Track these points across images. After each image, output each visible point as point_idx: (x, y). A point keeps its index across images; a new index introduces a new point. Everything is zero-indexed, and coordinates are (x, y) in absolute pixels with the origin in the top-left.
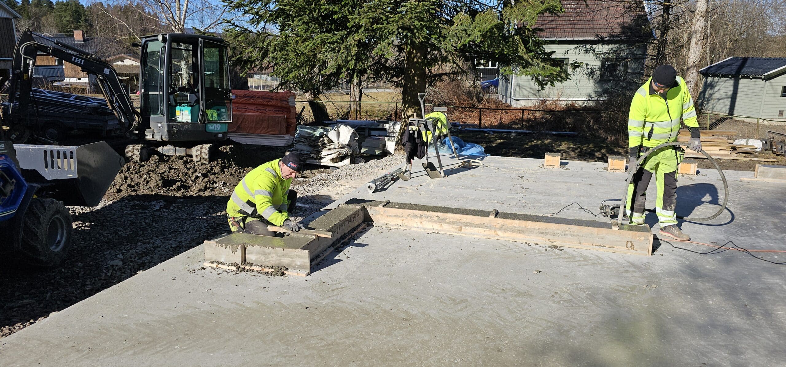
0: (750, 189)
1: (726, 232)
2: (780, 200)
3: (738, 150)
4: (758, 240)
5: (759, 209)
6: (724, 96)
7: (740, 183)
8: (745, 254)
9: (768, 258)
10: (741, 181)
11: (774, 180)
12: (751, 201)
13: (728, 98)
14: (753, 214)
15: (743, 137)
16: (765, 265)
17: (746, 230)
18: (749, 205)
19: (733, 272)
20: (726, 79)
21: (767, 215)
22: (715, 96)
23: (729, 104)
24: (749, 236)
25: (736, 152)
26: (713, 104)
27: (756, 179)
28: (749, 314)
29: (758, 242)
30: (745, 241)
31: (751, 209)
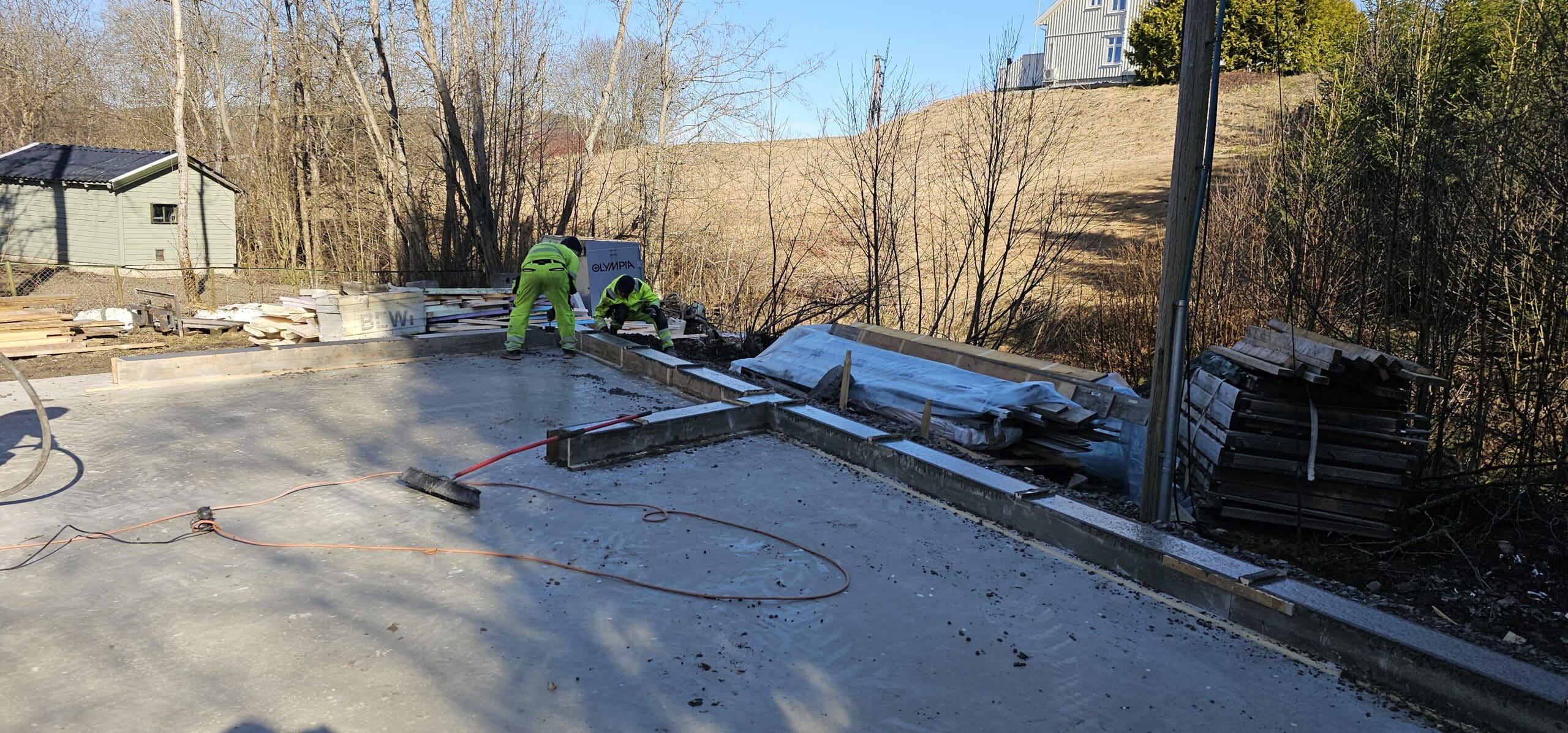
0: (105, 408)
1: (62, 508)
2: (165, 419)
3: (88, 333)
4: (130, 506)
5: (127, 444)
6: (39, 225)
7: (85, 399)
8: (105, 541)
9: (151, 537)
10: (87, 396)
11: (150, 383)
12: (111, 433)
13: (50, 227)
14: (117, 456)
15: (92, 306)
16: (145, 552)
17: (104, 492)
18: (108, 441)
19: (82, 586)
20: (35, 188)
21: (143, 453)
22: (21, 224)
23: (54, 240)
24: (111, 504)
25: (83, 336)
26: (20, 241)
27: (116, 388)
28: (118, 661)
29: (129, 512)
30: (102, 516)
31: (111, 447)
